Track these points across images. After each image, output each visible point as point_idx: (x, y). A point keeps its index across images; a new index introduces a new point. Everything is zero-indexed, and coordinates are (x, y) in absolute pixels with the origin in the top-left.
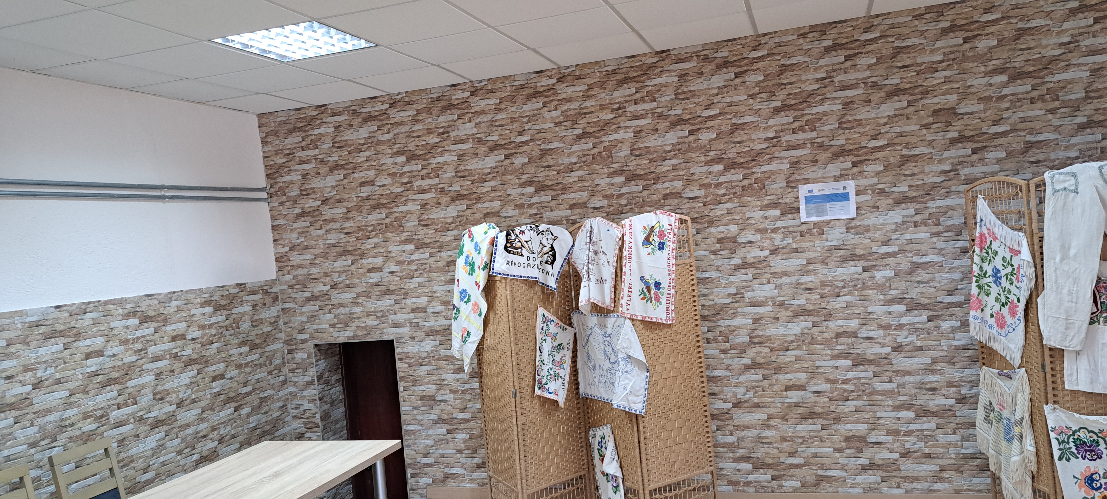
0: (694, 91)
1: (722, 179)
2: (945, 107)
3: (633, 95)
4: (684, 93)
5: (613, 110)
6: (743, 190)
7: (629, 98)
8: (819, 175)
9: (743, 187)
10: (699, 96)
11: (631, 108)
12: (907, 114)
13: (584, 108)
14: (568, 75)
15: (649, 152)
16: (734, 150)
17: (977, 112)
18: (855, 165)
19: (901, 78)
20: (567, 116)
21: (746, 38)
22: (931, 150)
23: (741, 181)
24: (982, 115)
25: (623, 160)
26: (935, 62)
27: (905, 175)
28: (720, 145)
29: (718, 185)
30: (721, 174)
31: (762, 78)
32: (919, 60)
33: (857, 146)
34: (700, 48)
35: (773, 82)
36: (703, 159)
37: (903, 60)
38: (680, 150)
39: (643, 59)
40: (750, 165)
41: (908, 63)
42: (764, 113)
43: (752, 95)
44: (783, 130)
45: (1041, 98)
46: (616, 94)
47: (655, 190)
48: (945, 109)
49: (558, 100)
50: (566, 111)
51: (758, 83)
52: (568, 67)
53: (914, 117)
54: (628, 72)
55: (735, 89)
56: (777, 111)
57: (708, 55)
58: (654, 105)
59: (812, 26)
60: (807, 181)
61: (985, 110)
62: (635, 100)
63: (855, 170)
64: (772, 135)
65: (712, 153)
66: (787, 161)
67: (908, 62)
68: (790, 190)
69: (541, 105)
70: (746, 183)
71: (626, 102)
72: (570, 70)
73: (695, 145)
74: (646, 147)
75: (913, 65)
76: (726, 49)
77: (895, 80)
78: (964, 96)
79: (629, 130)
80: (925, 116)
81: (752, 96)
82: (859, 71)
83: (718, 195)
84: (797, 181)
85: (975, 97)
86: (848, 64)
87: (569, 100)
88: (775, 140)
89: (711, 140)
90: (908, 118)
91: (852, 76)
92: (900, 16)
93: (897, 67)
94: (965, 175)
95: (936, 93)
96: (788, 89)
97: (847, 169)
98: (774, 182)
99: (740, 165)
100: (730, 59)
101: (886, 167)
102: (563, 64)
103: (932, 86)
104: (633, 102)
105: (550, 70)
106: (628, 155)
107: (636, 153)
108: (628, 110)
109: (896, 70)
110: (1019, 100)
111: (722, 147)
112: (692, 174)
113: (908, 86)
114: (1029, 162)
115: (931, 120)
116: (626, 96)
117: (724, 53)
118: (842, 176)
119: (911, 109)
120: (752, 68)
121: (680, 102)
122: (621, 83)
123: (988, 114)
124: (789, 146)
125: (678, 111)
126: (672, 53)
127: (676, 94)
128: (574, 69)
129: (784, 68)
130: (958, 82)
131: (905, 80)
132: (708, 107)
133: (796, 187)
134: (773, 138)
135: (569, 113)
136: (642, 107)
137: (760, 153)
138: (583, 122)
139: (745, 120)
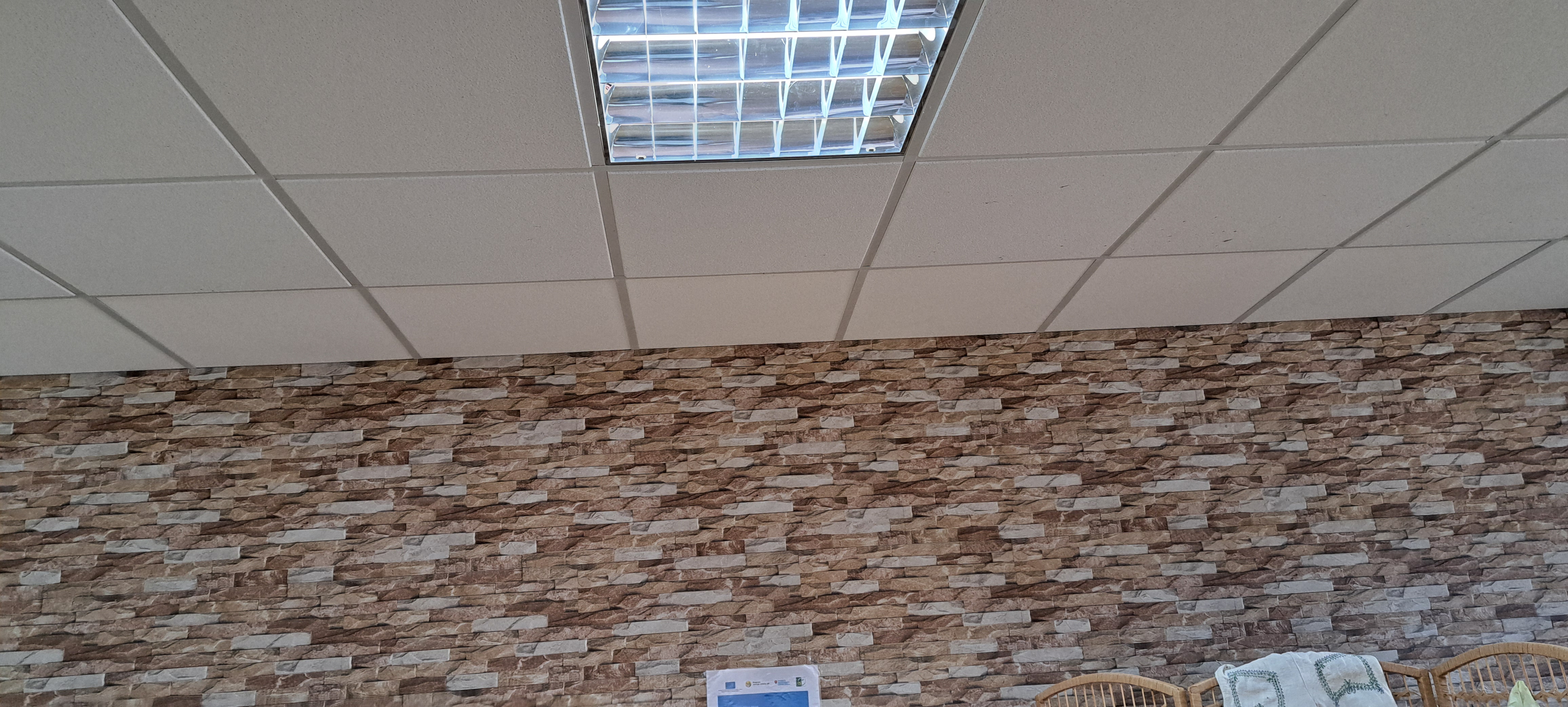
0: (497, 448)
1: (543, 649)
2: (979, 524)
3: (358, 444)
4: (473, 451)
5: (305, 474)
6: (587, 677)
7: (347, 452)
8: (750, 649)
9: (587, 669)
10: (507, 461)
11: (349, 474)
12: (914, 533)
13: (233, 465)
14: (207, 388)
15: (380, 576)
16: (574, 584)
17: (1035, 539)
18: (819, 630)
19: (900, 462)
20: (185, 479)
21: (613, 353)
22: (958, 610)
23: (583, 656)
24: (1045, 547)
25: (313, 593)
26: (956, 438)
27: (914, 659)
28: (542, 571)
29: (533, 663)
30: (540, 637)
31: (641, 435)
32: (930, 432)
33: (824, 591)
34: (517, 362)
35: (662, 445)
36: (503, 599)
37: (900, 428)
38: (452, 575)
39: (391, 371)
40: (606, 620)
41: (910, 435)
42: (643, 506)
43: (620, 468)
44: (678, 547)
45: (1139, 521)
46: (317, 439)
47: (382, 669)
48: (979, 529)
49: (171, 442)
50: (187, 467)
51: (633, 444)
52: (209, 370)
53: (925, 540)
54: (351, 395)
55: (586, 453)
56: (668, 504)
57: (532, 378)
58: (404, 470)
59: (741, 348)
60: (723, 662)
61: (1048, 538)
62: (361, 456)
63: (820, 642)
64: (656, 555)
65: (524, 588)
66: (684, 614)
67: (911, 433)
68: (688, 680)
69: (124, 448)
70: (594, 660)
71: (339, 458)
72: (212, 377)
73: (488, 568)
74: (372, 565)
75: (919, 439)
76: (571, 370)
77: (889, 464)
78: (1011, 507)
79: (337, 523)
80: (946, 539)
81: (620, 470)
82: (823, 440)
83: (531, 687)
84: (702, 661)
85: (1028, 510)
86: (805, 424)
87: (199, 443)
88: (661, 567)
89: (525, 559)
90: (915, 541)
91: (812, 449)
92: (894, 348)
93: (892, 440)
94: (1023, 665)
95: (962, 496)
96: (693, 463)
97: (804, 640)
98: (654, 661)
99: (584, 619)
100: (577, 391)
101: (878, 639)
102: (198, 361)
103: (955, 482)
104: (356, 461)
105: (165, 373)
106: (326, 582)
107: (348, 576)
108: (341, 476)
109: (889, 446)
110: (1105, 523)
111: (547, 576)
112: (476, 634)
113: (912, 478)
114: (1131, 645)
115: (955, 547)
116: (340, 446)
117: (567, 378)
118: (794, 654)
119: (919, 524)
120: (623, 413)
121: (464, 468)
122: (332, 416)
123: (1053, 545)
124: (691, 582)
125: (459, 490)
126: (456, 365)
127: (456, 452)
128: (224, 375)
129: (686, 421)
130: (999, 480)
131: (906, 467)
132: (523, 486)
133: (700, 674)
134: (657, 562)
135: (192, 473)
136: (375, 473)
137: (630, 593)
138: (224, 497)
139: (600, 519)
